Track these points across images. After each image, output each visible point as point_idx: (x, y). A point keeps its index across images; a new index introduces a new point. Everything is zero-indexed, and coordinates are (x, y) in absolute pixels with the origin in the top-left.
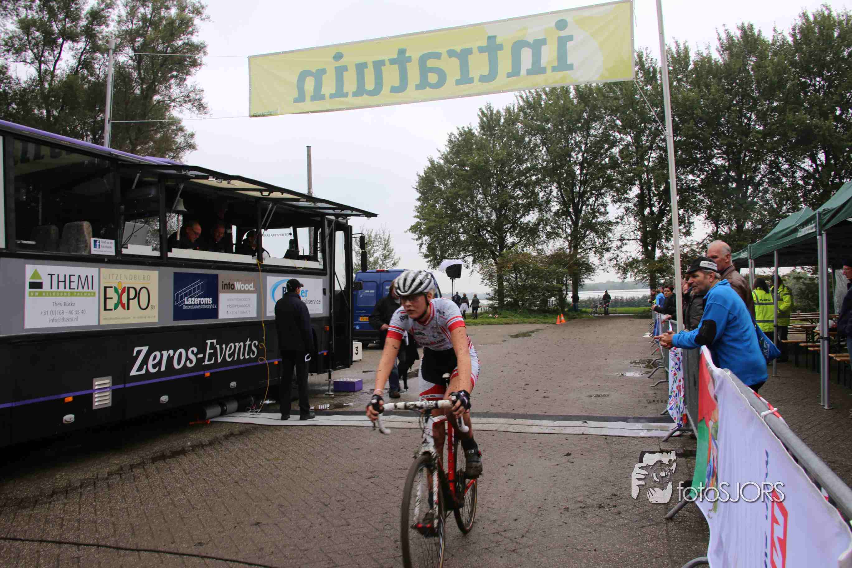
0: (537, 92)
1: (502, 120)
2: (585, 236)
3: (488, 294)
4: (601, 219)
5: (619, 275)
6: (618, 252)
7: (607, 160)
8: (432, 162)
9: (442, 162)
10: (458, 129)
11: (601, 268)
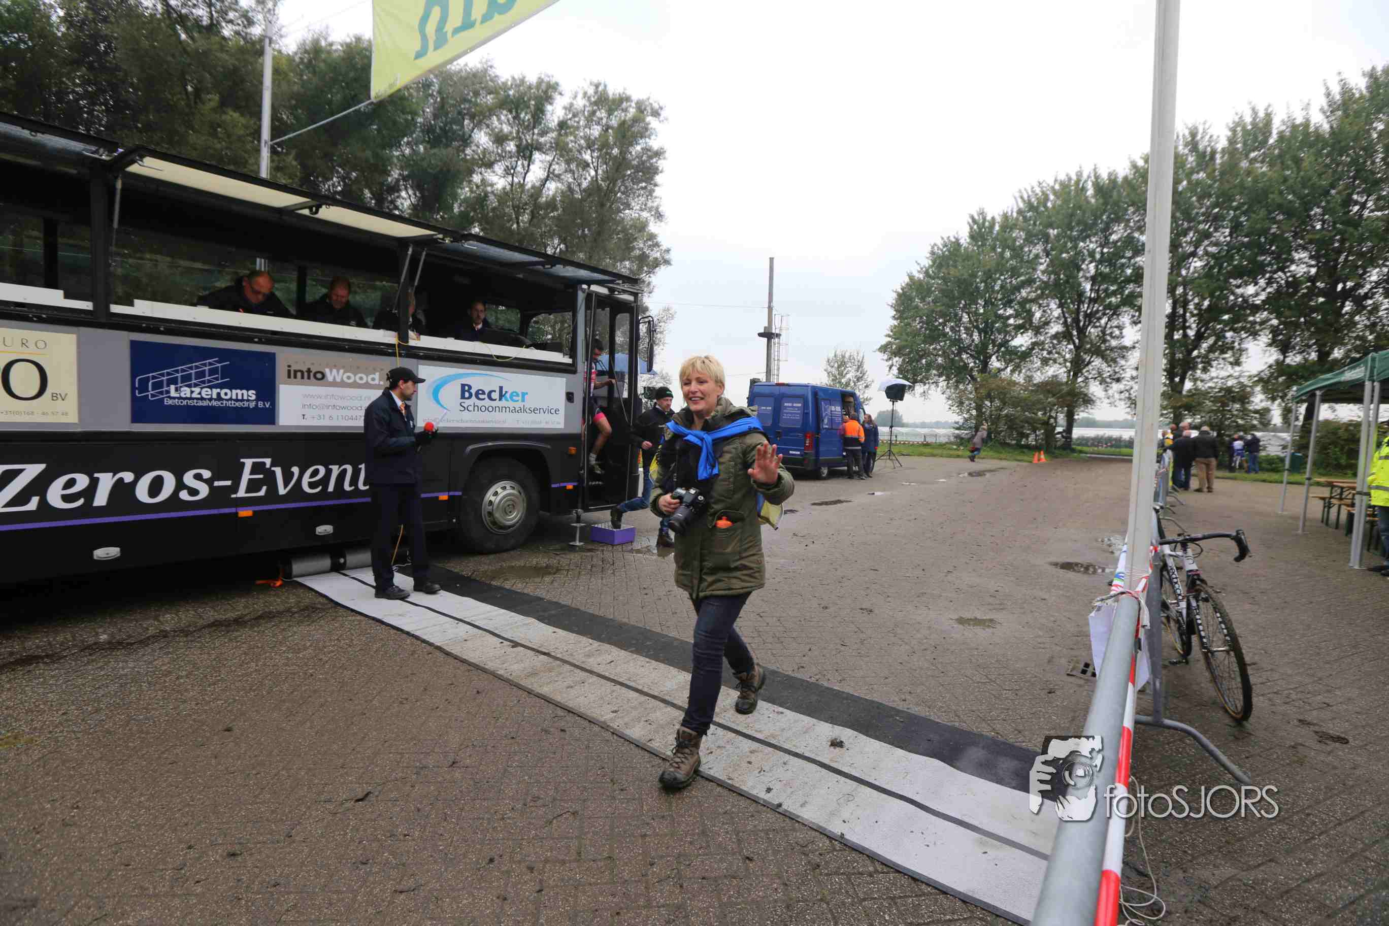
0: (1043, 192)
1: (997, 228)
2: (1089, 363)
3: (957, 423)
4: (1114, 343)
5: (1129, 410)
6: (1132, 383)
7: (1129, 271)
8: (911, 278)
9: (921, 276)
10: (942, 238)
11: (1108, 401)
